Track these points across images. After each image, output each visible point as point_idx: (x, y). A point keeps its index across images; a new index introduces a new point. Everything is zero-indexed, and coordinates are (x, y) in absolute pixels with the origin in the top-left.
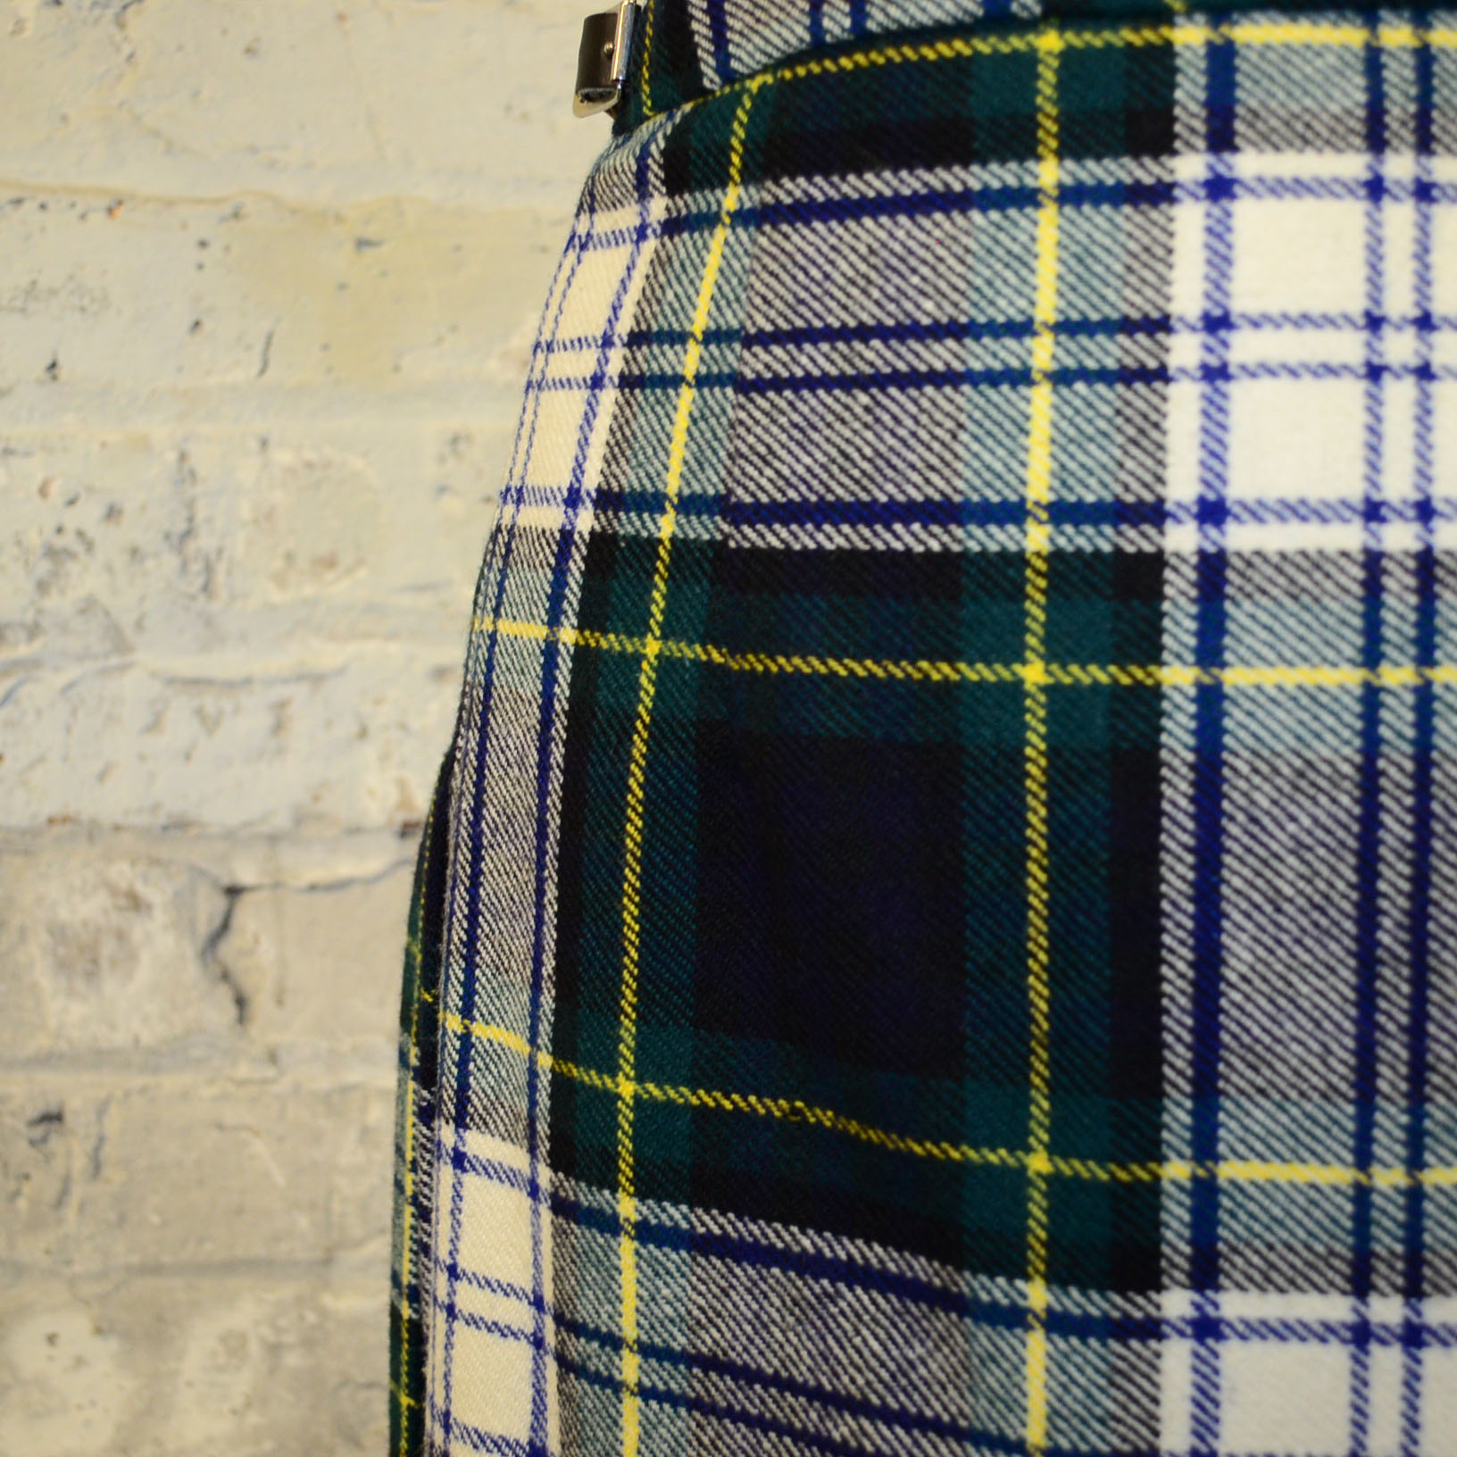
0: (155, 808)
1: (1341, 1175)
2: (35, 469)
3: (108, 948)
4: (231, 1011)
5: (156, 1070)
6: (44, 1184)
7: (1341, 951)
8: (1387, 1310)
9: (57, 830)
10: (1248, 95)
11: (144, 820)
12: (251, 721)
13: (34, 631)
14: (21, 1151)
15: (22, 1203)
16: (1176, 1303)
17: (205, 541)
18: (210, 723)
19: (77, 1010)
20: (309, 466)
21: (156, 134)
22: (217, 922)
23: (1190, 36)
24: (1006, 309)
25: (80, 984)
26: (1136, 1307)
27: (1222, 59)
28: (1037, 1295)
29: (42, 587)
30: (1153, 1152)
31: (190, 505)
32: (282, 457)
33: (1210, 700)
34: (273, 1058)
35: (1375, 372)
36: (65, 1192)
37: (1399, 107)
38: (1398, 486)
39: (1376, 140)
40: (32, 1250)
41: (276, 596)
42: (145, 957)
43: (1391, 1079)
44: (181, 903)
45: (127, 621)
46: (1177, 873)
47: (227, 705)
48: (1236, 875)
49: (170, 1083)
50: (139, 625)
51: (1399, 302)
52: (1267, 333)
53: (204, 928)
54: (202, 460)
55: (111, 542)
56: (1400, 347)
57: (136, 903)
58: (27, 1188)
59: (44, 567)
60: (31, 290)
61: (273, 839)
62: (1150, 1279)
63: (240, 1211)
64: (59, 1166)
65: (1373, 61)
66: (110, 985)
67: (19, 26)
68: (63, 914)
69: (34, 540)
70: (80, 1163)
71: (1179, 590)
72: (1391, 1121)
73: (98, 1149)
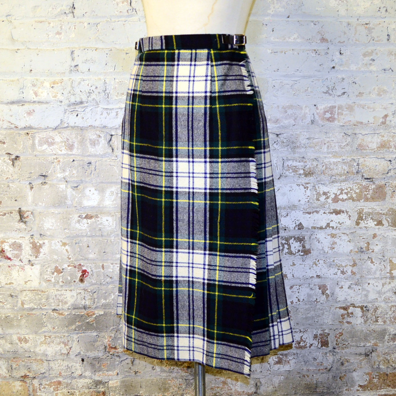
0: (102, 125)
1: (187, 148)
2: (87, 82)
3: (96, 142)
4: (112, 150)
5: (102, 158)
6: (89, 171)
7: (186, 129)
8: (191, 160)
9: (90, 127)
10: (181, 57)
11: (101, 126)
12: (114, 114)
13: (87, 102)
14: (86, 167)
15: (86, 173)
16: (174, 159)
17: (108, 91)
18: (108, 114)
19: (93, 150)
20: (120, 82)
21: (101, 40)
22: (110, 139)
23: (177, 51)
24: (162, 75)
25: (93, 147)
26: (171, 159)
27: (179, 53)
28: (164, 159)
29: (88, 97)
30: (172, 146)
31: (106, 87)
32: (117, 81)
33: (176, 108)
34: (117, 157)
35: (189, 81)
36: (91, 172)
37: (193, 58)
38: (191, 90)
39: (191, 61)
40: (87, 179)
41: (116, 98)
42: (101, 143)
43: (190, 140)
44: (105, 136)
45: (98, 101)
46: (174, 123)
47: (111, 112)
48: (179, 123)
49: (104, 159)
50: (100, 102)
51: (192, 75)
52: (181, 77)
53: (108, 140)
54: (107, 81)
55: (96, 91)
56: (192, 79)
57: (100, 136)
58: (87, 172)
59: (88, 94)
60: (86, 60)
61: (116, 129)
62: (172, 157)
63: (113, 176)
64: (91, 169)
65: (192, 54)
66: (97, 147)
67: (85, 27)
68: (91, 138)
69: (87, 91)
70: (93, 169)
71: (174, 99)
72: (191, 143)
73: (95, 167)
